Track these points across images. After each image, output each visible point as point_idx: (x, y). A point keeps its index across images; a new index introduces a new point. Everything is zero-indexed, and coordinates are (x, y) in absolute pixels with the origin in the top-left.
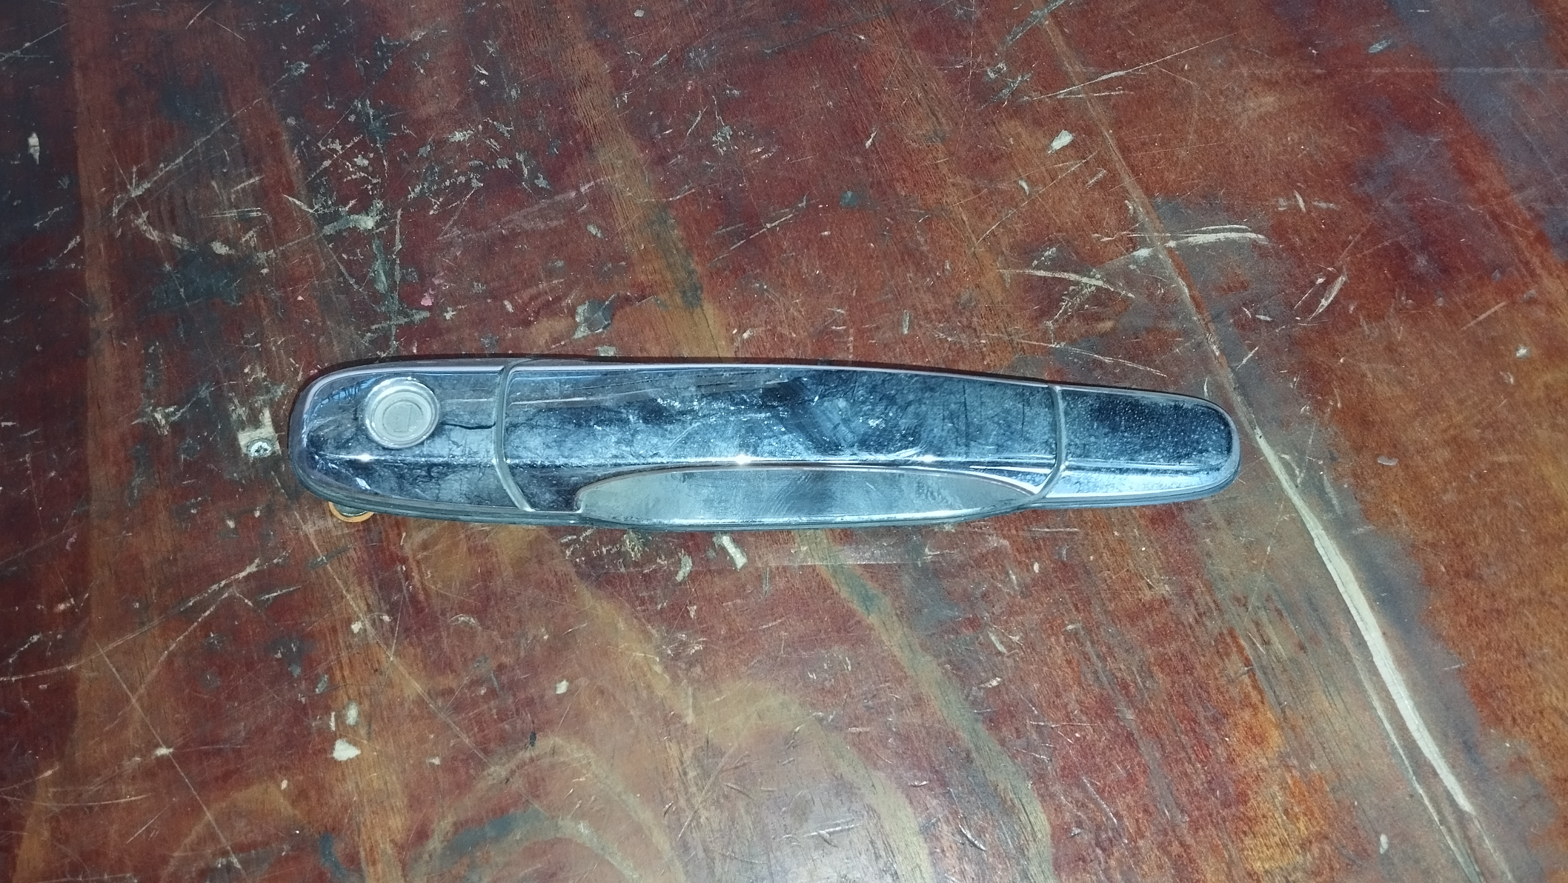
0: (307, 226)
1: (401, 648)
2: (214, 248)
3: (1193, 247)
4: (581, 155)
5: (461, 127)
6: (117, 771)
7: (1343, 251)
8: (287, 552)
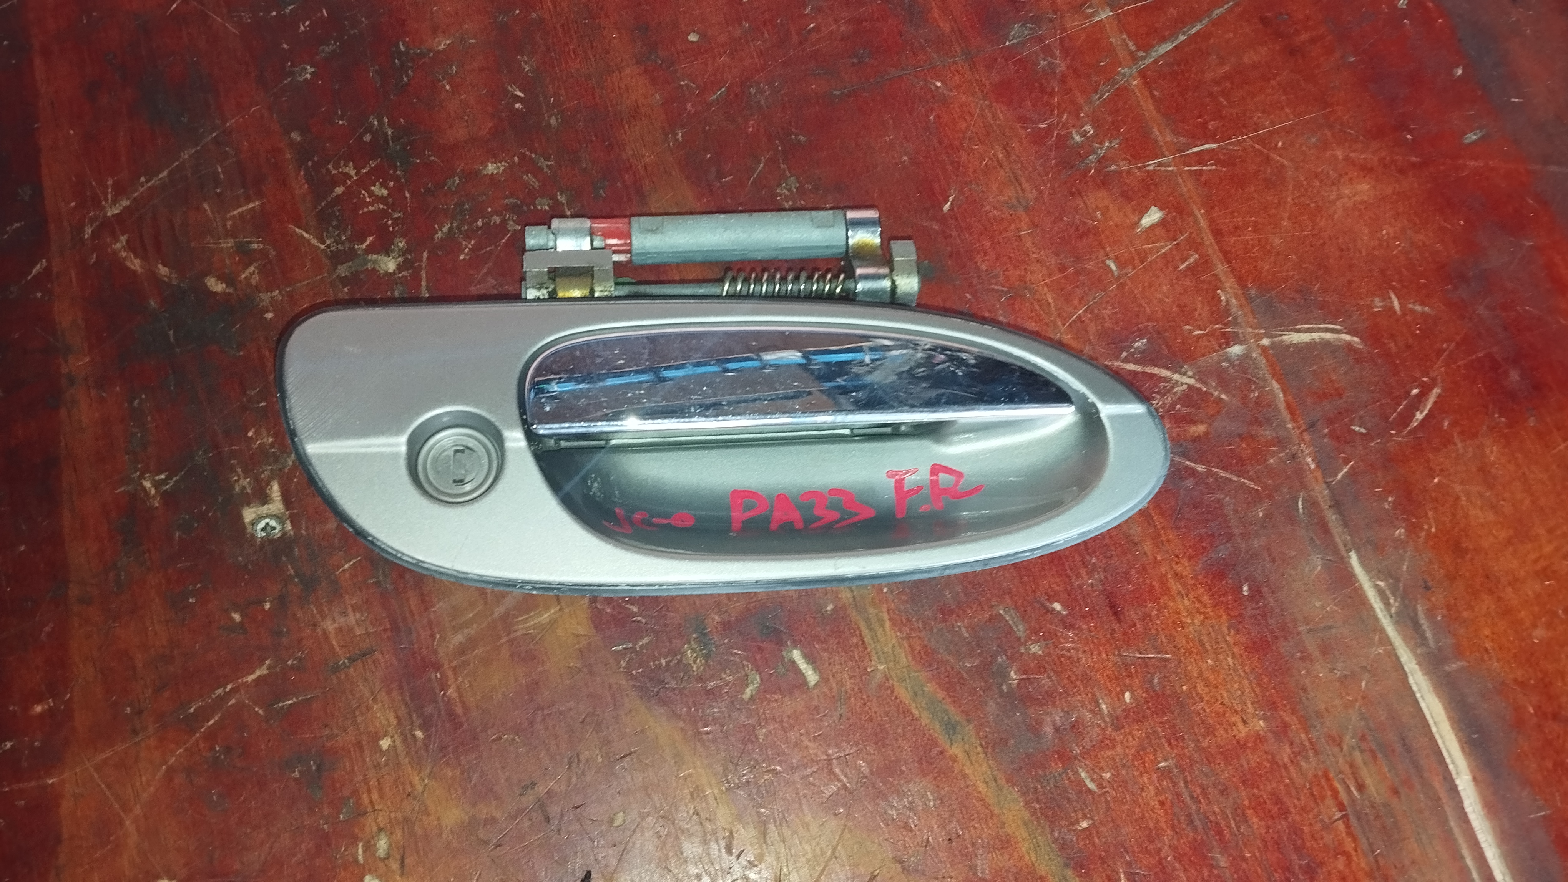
0: (317, 264)
1: (436, 769)
2: (209, 284)
3: (1289, 346)
4: (631, 200)
5: (495, 157)
7: (1438, 359)
8: (303, 652)
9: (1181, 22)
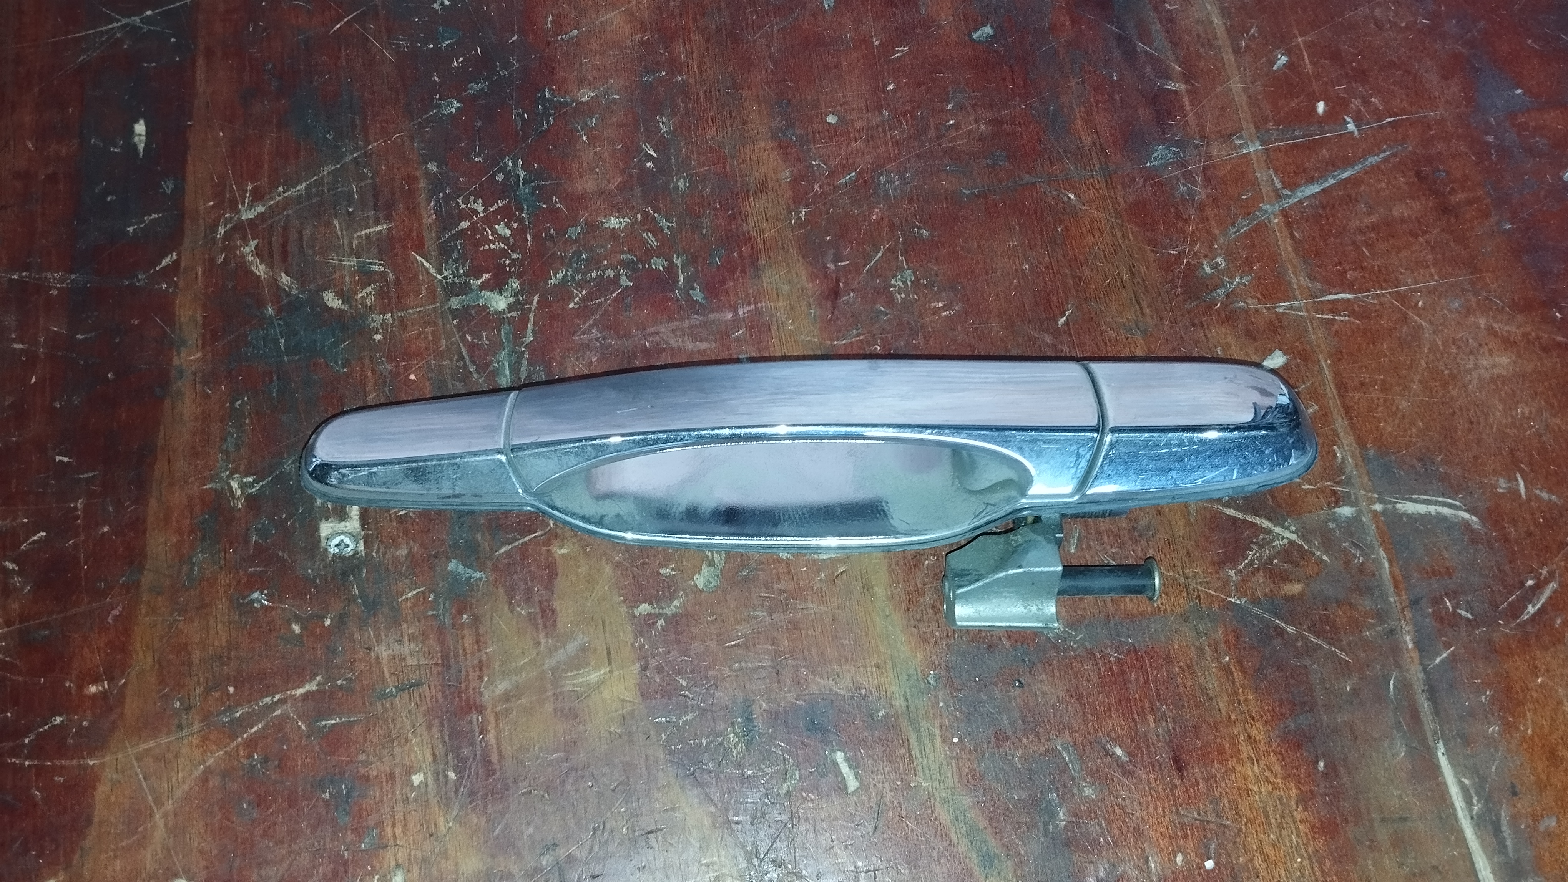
0: (432, 293)
1: (462, 813)
2: (326, 299)
3: (1402, 515)
4: (745, 273)
5: (619, 212)
8: (354, 674)
9: (1333, 165)
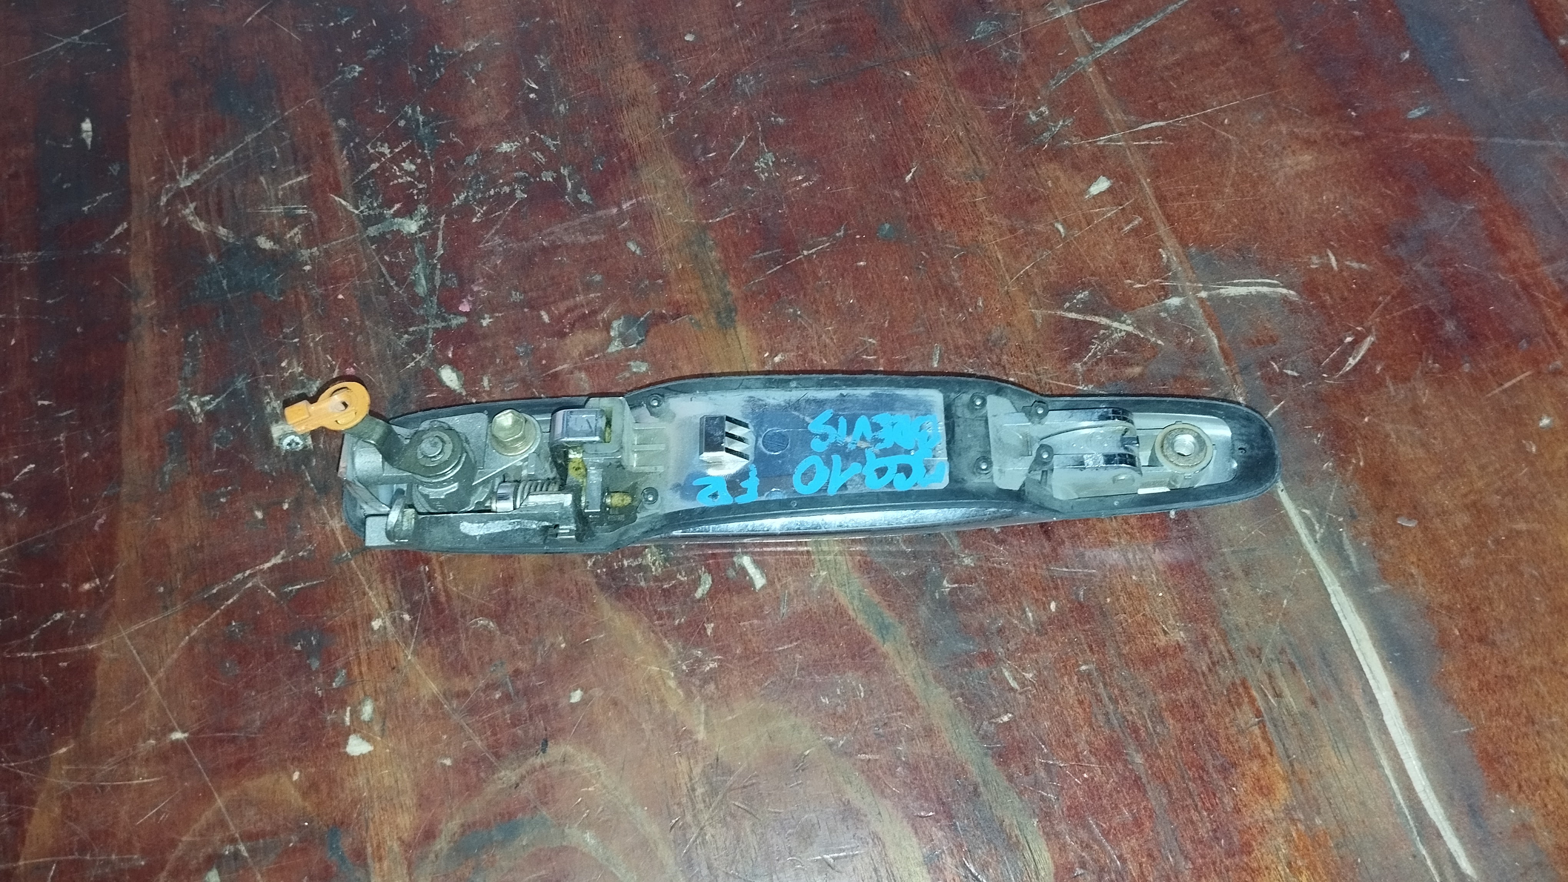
0: (351, 225)
1: (419, 648)
2: (259, 243)
3: (1225, 299)
4: (625, 173)
5: (509, 138)
6: (131, 753)
7: (1373, 311)
8: (313, 545)
